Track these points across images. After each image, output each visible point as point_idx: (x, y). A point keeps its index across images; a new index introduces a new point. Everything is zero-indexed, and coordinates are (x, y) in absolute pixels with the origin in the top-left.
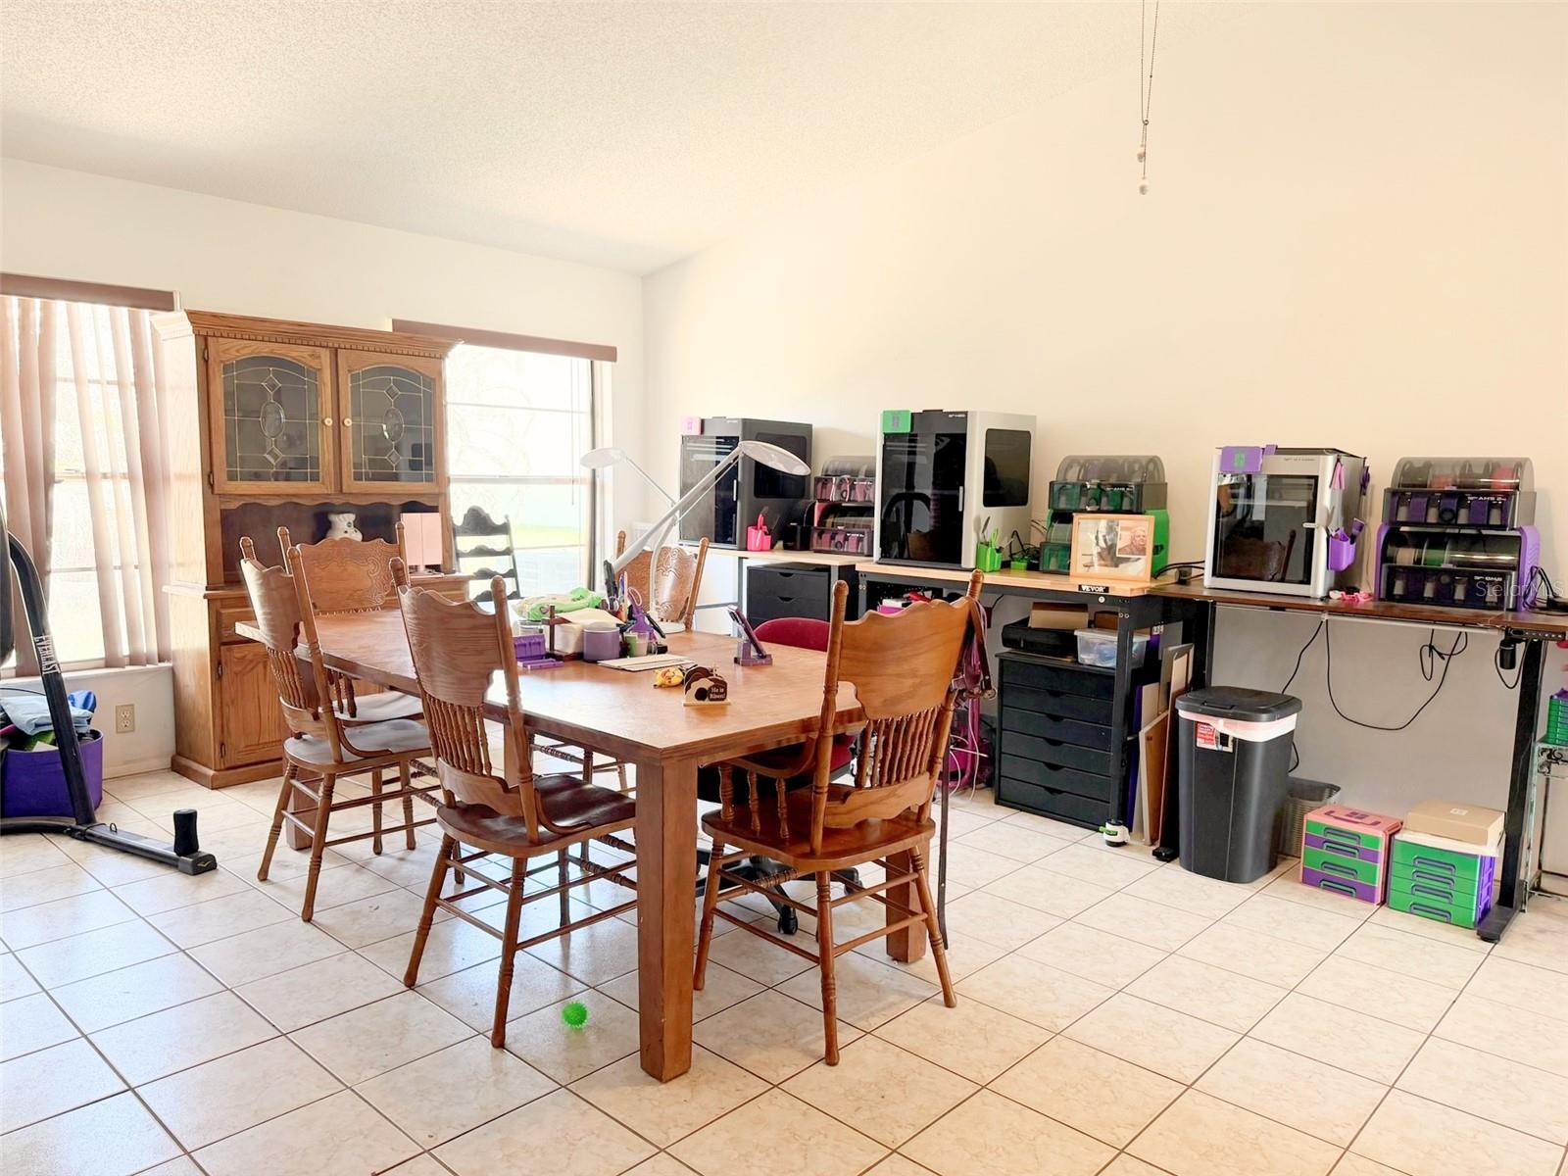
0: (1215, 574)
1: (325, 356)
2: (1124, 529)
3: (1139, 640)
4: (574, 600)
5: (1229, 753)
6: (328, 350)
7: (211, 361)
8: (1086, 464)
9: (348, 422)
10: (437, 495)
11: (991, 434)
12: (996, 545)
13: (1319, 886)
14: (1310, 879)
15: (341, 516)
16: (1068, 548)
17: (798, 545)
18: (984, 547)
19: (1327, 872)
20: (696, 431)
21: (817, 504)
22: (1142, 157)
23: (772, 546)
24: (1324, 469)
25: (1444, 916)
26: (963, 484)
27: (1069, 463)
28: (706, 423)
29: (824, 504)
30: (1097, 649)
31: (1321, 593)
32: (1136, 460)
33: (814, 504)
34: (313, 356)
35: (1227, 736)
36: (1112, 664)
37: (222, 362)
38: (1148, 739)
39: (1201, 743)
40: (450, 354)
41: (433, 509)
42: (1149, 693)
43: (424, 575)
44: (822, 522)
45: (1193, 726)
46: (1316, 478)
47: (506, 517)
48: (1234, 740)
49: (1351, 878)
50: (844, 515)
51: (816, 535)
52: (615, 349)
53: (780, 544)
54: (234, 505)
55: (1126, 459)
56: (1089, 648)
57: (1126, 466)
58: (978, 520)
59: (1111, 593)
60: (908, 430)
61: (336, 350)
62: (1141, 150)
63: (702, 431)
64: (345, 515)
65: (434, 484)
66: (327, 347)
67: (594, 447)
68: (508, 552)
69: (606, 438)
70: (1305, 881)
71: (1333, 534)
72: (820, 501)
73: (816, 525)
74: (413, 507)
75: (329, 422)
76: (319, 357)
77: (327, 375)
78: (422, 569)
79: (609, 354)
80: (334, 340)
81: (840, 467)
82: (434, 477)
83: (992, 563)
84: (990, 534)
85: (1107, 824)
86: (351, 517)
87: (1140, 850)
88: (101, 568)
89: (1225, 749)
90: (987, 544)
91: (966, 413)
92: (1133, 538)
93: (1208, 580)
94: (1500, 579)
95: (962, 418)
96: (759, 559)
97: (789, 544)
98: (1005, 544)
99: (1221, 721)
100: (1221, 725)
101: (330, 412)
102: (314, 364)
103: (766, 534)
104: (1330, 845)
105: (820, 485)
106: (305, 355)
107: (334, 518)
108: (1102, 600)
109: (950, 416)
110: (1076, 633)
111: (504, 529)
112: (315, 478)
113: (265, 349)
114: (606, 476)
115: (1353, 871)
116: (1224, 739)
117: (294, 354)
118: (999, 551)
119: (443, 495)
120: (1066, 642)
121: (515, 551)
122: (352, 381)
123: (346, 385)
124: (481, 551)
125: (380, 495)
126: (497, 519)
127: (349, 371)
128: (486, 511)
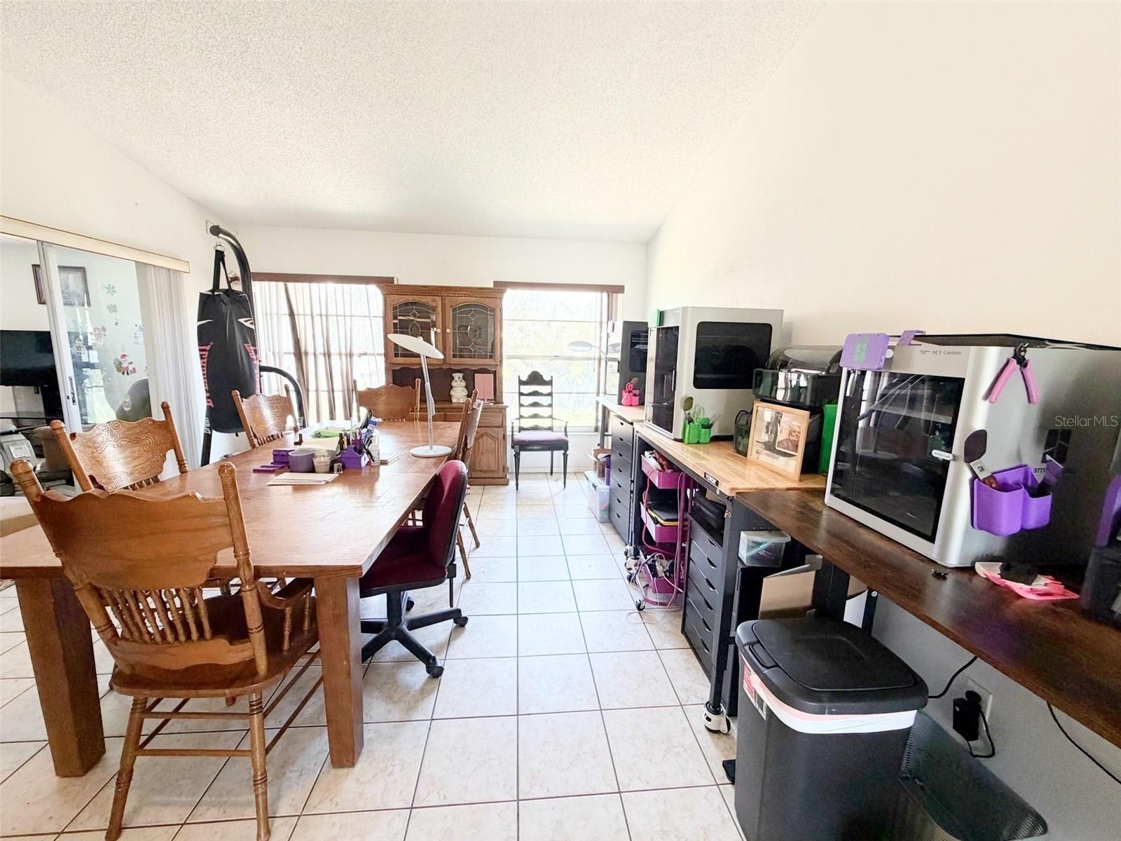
1: (438, 300)
9: (448, 331)
10: (494, 366)
18: (689, 423)
34: (434, 301)
40: (505, 295)
41: (493, 372)
47: (552, 377)
52: (623, 287)
54: (398, 368)
61: (445, 296)
65: (494, 360)
66: (441, 296)
68: (550, 394)
74: (484, 371)
75: (439, 331)
76: (436, 301)
77: (438, 309)
79: (620, 289)
80: (443, 293)
83: (699, 437)
86: (461, 375)
90: (691, 421)
92: (791, 433)
101: (440, 326)
102: (434, 304)
103: (635, 395)
106: (428, 300)
111: (550, 382)
113: (411, 299)
117: (424, 300)
118: (706, 427)
119: (498, 366)
121: (553, 395)
122: (454, 310)
123: (450, 313)
124: (535, 394)
125: (466, 365)
126: (547, 378)
127: (451, 307)
128: (541, 374)
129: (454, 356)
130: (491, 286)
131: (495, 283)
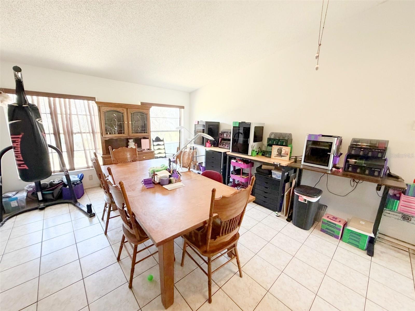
0: (304, 162)
1: (125, 110)
2: (283, 149)
3: (286, 174)
4: (161, 168)
5: (306, 203)
6: (125, 109)
7: (101, 111)
8: (276, 134)
9: (130, 122)
10: (148, 136)
11: (256, 128)
12: (255, 151)
13: (324, 233)
14: (322, 230)
15: (130, 140)
16: (271, 152)
17: (216, 146)
18: (253, 151)
19: (327, 230)
20: (197, 123)
21: (220, 138)
22: (317, 57)
23: (211, 146)
24: (334, 141)
25: (357, 246)
26: (249, 138)
27: (272, 134)
28: (199, 122)
29: (221, 139)
30: (277, 175)
31: (330, 169)
32: (286, 134)
33: (219, 138)
35: (306, 200)
36: (280, 178)
37: (103, 111)
38: (286, 195)
39: (299, 200)
40: (150, 109)
41: (148, 138)
42: (287, 185)
43: (146, 151)
44: (221, 142)
45: (298, 196)
46: (332, 143)
47: (163, 138)
48: (308, 201)
49: (333, 233)
50: (225, 141)
51: (219, 144)
52: (184, 107)
53: (213, 145)
54: (107, 139)
55: (284, 133)
56: (275, 174)
57: (284, 135)
58: (252, 145)
59: (281, 165)
60: (238, 126)
61: (127, 108)
62: (318, 55)
63: (198, 123)
64: (131, 140)
65: (148, 133)
66: (125, 108)
67: (180, 125)
68: (163, 145)
69: (182, 124)
70: (321, 231)
71: (335, 156)
72: (221, 138)
73: (219, 142)
74: (145, 138)
75: (126, 122)
76: (124, 110)
77: (125, 114)
78: (146, 149)
79: (183, 107)
80: (127, 107)
81: (225, 131)
82: (148, 132)
83: (255, 155)
84: (254, 149)
85: (276, 212)
86: (133, 140)
87: (283, 218)
88: (85, 150)
89: (305, 202)
90: (254, 151)
91: (250, 123)
92: (285, 152)
93: (302, 163)
94: (379, 170)
95: (250, 124)
96: (208, 149)
97: (215, 146)
98: (257, 151)
99: (305, 196)
100: (305, 197)
101: (126, 121)
103: (210, 144)
104: (328, 225)
105: (220, 135)
106: (121, 110)
107: (129, 140)
108: (278, 166)
109: (247, 123)
110: (272, 171)
111: (162, 141)
112: (124, 133)
113: (112, 109)
114: (182, 130)
115: (334, 232)
116: (305, 200)
117: (118, 110)
118: (256, 152)
119: (149, 136)
120: (270, 172)
121: (165, 144)
122: (131, 114)
123: (130, 115)
124: (158, 145)
125: (137, 136)
126: (161, 139)
127: (130, 113)
128: (159, 137)
129: (132, 133)
130: (140, 104)
131: (142, 103)
